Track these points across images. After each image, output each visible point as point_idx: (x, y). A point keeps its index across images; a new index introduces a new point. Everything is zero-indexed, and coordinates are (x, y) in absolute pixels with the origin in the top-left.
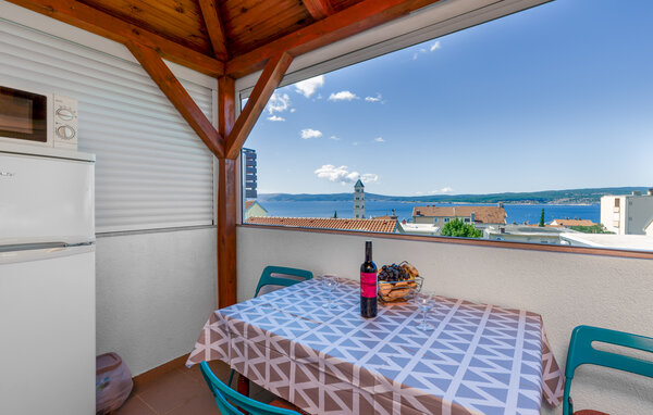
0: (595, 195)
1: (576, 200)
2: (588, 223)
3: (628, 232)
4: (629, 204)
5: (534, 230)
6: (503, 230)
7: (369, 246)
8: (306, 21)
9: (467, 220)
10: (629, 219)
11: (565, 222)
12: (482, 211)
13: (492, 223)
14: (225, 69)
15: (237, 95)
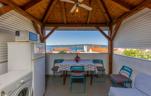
0: (83, 45)
1: (80, 46)
2: (82, 50)
3: (87, 52)
4: (87, 47)
5: (74, 52)
6: (71, 52)
7: (77, 54)
8: (63, 23)
9: (64, 51)
10: (87, 49)
11: (79, 50)
12: (66, 48)
13: (68, 51)
14: (44, 24)
15: (45, 30)
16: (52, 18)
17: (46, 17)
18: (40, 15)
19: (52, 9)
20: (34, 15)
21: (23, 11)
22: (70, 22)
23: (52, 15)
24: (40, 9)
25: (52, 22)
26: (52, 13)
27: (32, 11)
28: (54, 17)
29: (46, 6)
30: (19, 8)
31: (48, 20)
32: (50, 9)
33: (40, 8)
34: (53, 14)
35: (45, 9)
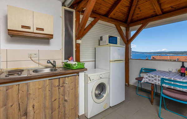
14: (128, 25)
15: (130, 31)
16: (138, 14)
17: (130, 16)
18: (123, 15)
19: (136, 3)
20: (117, 18)
21: (107, 18)
22: (170, 8)
23: (138, 10)
24: (122, 10)
25: (138, 18)
26: (137, 8)
27: (114, 15)
28: (140, 11)
29: (129, 3)
30: (104, 17)
31: (133, 18)
32: (133, 5)
33: (122, 8)
34: (139, 8)
35: (128, 6)
